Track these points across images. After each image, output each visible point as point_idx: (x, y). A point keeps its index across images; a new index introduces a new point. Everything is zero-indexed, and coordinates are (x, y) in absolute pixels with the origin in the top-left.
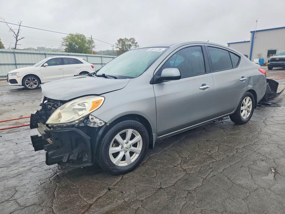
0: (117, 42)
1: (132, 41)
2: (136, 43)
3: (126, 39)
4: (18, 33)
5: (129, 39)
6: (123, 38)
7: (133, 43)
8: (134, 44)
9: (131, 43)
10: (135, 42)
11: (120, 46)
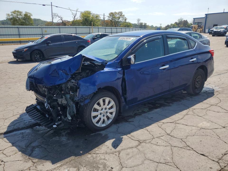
1: (120, 14)
6: (113, 12)
8: (122, 17)
11: (111, 18)
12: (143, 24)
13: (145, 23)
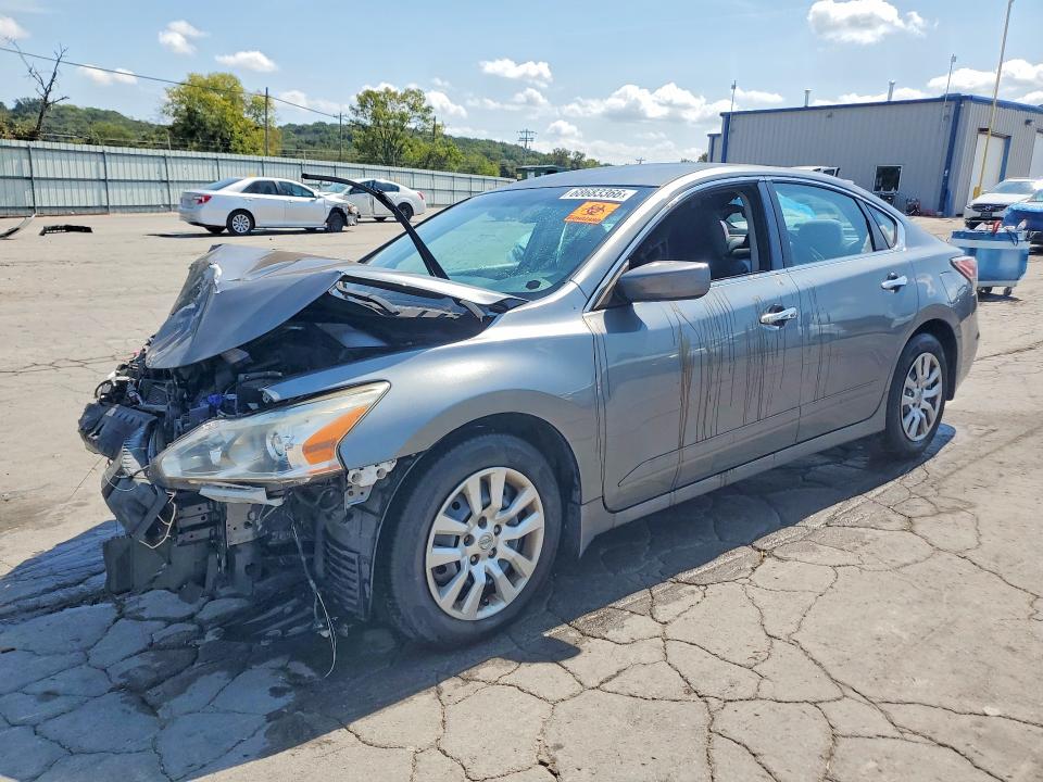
0: (356, 104)
1: (412, 102)
2: (428, 110)
3: (388, 92)
4: (51, 84)
5: (399, 93)
6: (380, 88)
7: (413, 108)
8: (419, 114)
9: (406, 109)
10: (424, 106)
11: (366, 118)
12: (572, 157)
13: (578, 153)
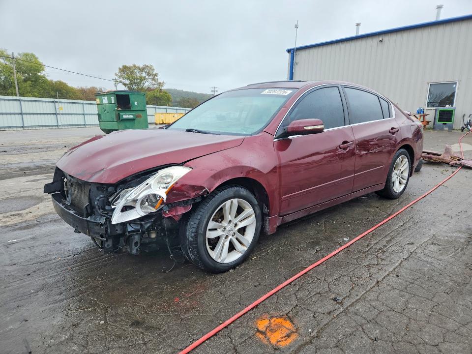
1: (147, 71)
2: (156, 75)
3: (135, 66)
5: (141, 67)
6: (129, 64)
7: (148, 74)
8: (152, 77)
10: (154, 73)
